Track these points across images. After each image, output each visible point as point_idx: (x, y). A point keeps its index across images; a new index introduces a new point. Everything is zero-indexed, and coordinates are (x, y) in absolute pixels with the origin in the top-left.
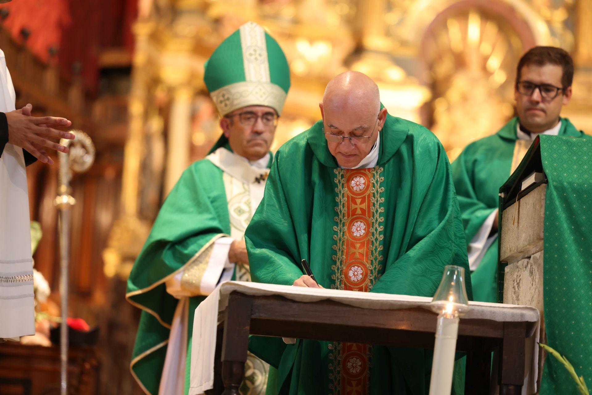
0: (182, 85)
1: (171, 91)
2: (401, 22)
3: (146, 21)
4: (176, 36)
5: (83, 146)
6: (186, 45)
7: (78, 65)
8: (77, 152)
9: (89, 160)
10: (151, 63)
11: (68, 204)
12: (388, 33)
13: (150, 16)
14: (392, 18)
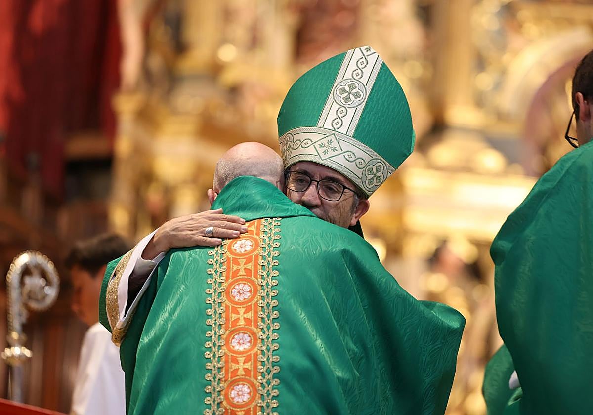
0: (185, 182)
1: (169, 192)
2: (498, 86)
3: (133, 91)
4: (175, 112)
5: (43, 274)
6: (189, 126)
7: (34, 158)
8: (34, 281)
9: (51, 293)
10: (141, 152)
11: (22, 356)
12: (480, 101)
13: (138, 84)
14: (485, 81)
